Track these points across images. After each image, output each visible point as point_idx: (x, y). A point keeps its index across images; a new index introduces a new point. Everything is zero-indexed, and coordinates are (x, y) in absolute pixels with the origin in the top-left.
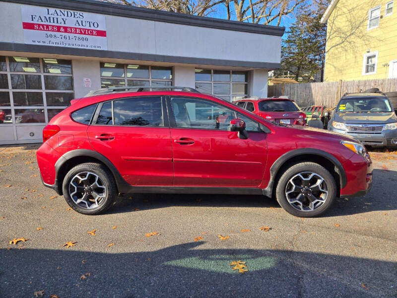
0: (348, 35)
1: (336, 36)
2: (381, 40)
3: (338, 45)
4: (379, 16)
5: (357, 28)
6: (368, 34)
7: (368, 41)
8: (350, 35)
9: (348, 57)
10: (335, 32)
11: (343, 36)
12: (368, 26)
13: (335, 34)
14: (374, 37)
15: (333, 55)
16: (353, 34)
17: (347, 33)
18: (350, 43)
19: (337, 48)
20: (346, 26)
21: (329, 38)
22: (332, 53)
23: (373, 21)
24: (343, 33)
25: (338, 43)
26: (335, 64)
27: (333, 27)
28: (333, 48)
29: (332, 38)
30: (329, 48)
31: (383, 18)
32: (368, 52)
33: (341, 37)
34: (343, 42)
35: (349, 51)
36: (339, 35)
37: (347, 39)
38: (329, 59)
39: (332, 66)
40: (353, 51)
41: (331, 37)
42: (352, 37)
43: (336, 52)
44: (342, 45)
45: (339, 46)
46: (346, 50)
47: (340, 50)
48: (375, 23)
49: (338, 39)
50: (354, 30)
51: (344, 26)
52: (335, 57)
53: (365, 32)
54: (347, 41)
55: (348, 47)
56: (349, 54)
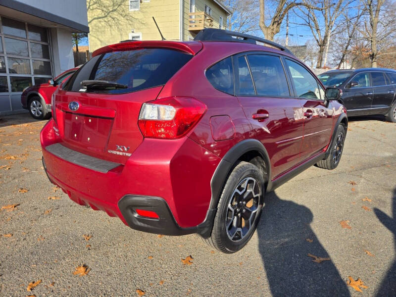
0: (111, 10)
1: (97, 8)
2: (144, 24)
3: (100, 18)
5: (119, 5)
6: (131, 15)
7: (132, 22)
8: (112, 11)
9: (113, 33)
10: (96, 3)
11: (105, 9)
12: (130, 7)
13: (95, 6)
14: (136, 19)
15: (97, 28)
16: (115, 10)
17: (109, 8)
18: (113, 19)
19: (100, 22)
21: (89, 8)
22: (95, 26)
23: (133, 3)
24: (105, 7)
25: (100, 16)
26: (100, 37)
28: (95, 20)
29: (93, 9)
30: (91, 19)
31: (142, 3)
32: (133, 32)
33: (103, 11)
34: (106, 16)
35: (113, 27)
36: (101, 8)
37: (110, 14)
38: (92, 31)
39: (97, 40)
40: (118, 28)
41: (91, 8)
42: (115, 13)
43: (100, 25)
44: (106, 19)
45: (101, 20)
46: (111, 26)
47: (103, 23)
48: (135, 5)
49: (99, 11)
50: (117, 7)
52: (100, 30)
53: (128, 12)
54: (110, 17)
55: (112, 22)
56: (114, 30)
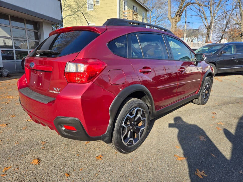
0: (77, 10)
1: (68, 10)
2: (96, 18)
3: (70, 15)
4: (93, 4)
5: (82, 8)
6: (88, 13)
7: (89, 17)
8: (77, 11)
10: (68, 6)
11: (73, 10)
12: (88, 8)
13: (67, 8)
14: (91, 15)
15: (68, 21)
16: (79, 11)
17: (76, 9)
18: (78, 16)
19: (70, 18)
20: (74, 5)
21: (64, 9)
22: (67, 20)
23: (89, 6)
24: (73, 9)
25: (70, 14)
27: (66, 3)
28: (68, 17)
29: (66, 10)
30: (65, 16)
31: (95, 6)
33: (72, 11)
34: (74, 14)
35: (78, 20)
36: (71, 10)
37: (76, 13)
38: (65, 23)
40: (81, 21)
41: (65, 9)
43: (70, 20)
44: (73, 16)
45: (71, 16)
46: (76, 20)
47: (72, 19)
48: (91, 7)
49: (70, 11)
50: (80, 9)
51: (73, 5)
52: (70, 23)
53: (86, 11)
54: (76, 14)
55: (77, 18)
56: (78, 22)
